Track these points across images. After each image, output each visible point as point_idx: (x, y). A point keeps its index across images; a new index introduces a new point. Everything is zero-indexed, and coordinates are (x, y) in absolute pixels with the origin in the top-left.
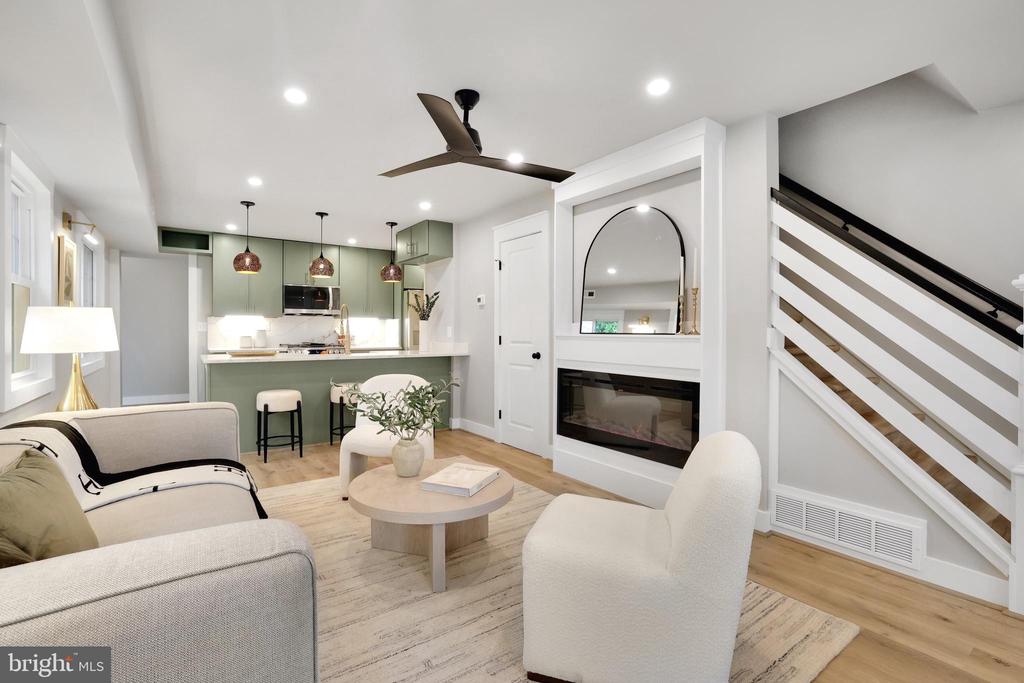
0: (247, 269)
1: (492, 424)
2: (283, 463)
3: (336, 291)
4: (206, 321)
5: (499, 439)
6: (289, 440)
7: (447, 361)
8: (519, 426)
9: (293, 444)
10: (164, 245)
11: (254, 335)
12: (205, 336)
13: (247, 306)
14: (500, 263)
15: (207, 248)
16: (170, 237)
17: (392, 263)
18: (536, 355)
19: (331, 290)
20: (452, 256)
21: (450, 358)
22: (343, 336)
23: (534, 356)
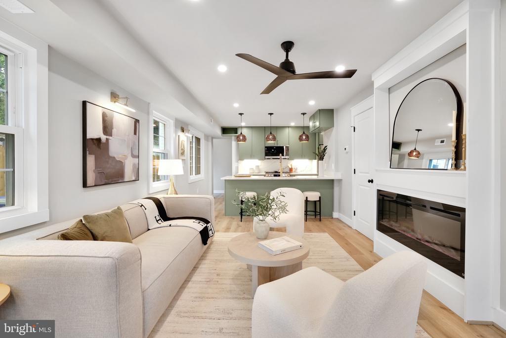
0: (240, 141)
1: (351, 218)
3: (287, 148)
4: (238, 162)
5: (354, 227)
7: (332, 182)
8: (363, 221)
10: (223, 134)
11: (255, 168)
13: (251, 156)
14: (354, 128)
15: (237, 133)
16: (225, 130)
17: (304, 133)
18: (371, 181)
19: (285, 147)
20: (334, 126)
21: (333, 180)
22: (292, 168)
23: (369, 181)
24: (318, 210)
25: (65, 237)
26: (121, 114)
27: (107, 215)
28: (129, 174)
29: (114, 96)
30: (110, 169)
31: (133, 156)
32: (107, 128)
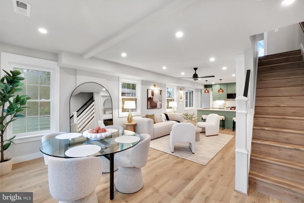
4: (213, 101)
10: (205, 88)
15: (212, 88)
25: (143, 117)
26: (156, 91)
27: (151, 115)
28: (158, 106)
29: (155, 86)
30: (153, 105)
31: (160, 101)
32: (153, 94)
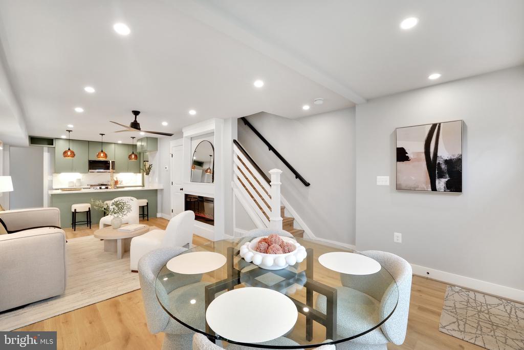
0: (69, 156)
1: (170, 214)
2: (82, 231)
3: (113, 162)
4: (52, 175)
6: (86, 222)
7: (156, 191)
9: (88, 224)
10: (31, 143)
11: (75, 181)
12: (51, 181)
13: (72, 169)
14: (172, 155)
15: (53, 145)
16: (34, 140)
17: (133, 153)
18: (182, 189)
19: (111, 162)
20: (157, 150)
21: (157, 190)
22: (117, 181)
23: (181, 189)
24: (146, 213)
